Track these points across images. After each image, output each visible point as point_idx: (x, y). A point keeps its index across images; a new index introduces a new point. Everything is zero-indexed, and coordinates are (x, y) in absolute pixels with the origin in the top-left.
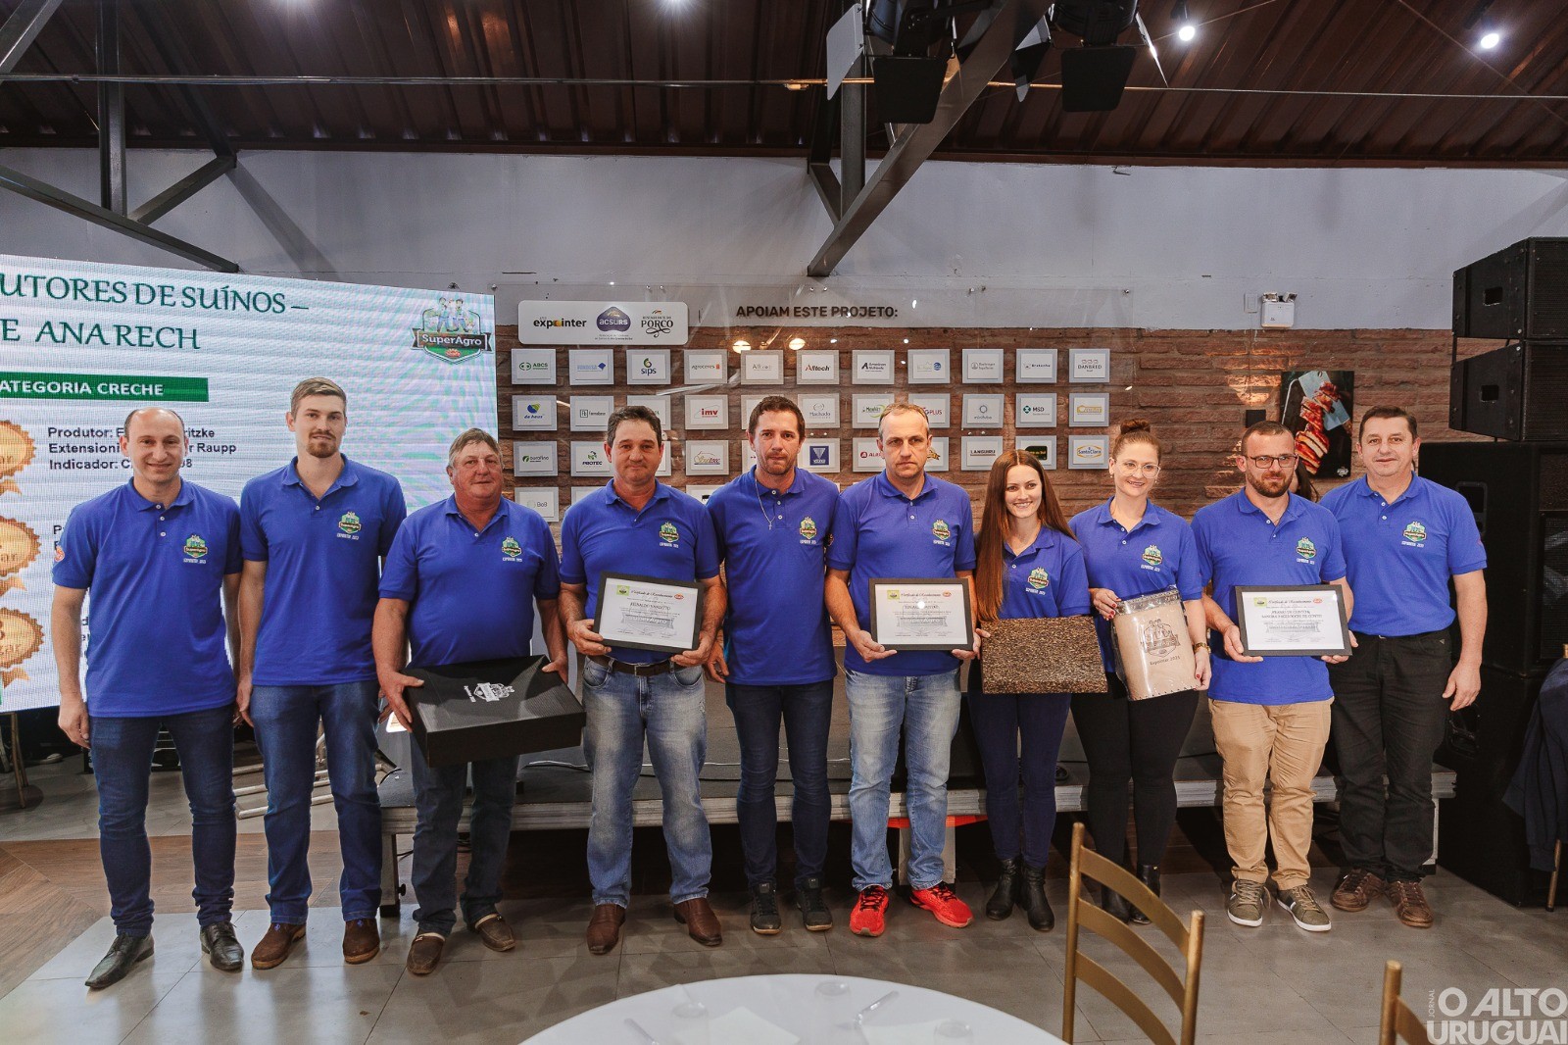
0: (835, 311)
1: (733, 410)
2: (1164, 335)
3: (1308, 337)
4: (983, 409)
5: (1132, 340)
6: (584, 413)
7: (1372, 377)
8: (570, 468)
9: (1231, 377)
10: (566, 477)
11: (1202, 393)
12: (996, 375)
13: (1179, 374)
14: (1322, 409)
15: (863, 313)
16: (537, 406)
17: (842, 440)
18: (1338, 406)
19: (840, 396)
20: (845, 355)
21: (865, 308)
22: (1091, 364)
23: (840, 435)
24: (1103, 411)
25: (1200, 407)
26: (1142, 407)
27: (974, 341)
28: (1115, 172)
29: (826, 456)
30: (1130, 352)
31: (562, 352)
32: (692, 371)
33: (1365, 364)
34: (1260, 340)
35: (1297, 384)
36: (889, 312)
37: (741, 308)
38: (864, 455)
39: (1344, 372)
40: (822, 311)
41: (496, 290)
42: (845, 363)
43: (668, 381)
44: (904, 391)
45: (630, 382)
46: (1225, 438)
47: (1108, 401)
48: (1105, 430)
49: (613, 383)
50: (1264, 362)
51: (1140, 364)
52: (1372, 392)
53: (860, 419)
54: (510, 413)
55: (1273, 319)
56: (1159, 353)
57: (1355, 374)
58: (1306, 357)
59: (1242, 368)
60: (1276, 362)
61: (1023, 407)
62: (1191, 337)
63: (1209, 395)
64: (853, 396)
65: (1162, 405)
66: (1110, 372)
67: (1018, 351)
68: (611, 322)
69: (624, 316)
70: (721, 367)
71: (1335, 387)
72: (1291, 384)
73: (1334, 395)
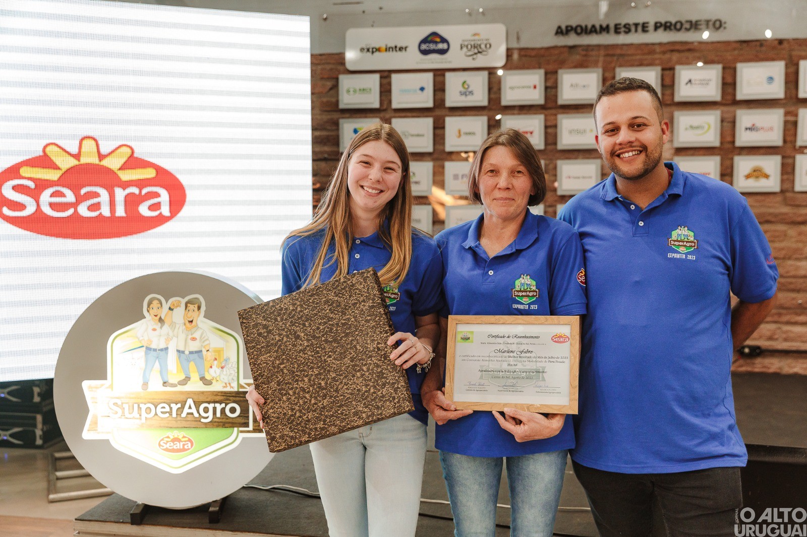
0: (657, 26)
1: (550, 130)
15: (688, 26)
16: (362, 129)
20: (667, 72)
21: (691, 22)
31: (385, 77)
32: (508, 92)
36: (718, 25)
37: (559, 27)
40: (644, 28)
41: (328, 21)
42: (668, 81)
43: (485, 103)
44: (731, 109)
45: (448, 104)
49: (432, 106)
53: (683, 137)
54: (338, 136)
64: (676, 113)
68: (432, 46)
69: (444, 40)
70: (538, 87)
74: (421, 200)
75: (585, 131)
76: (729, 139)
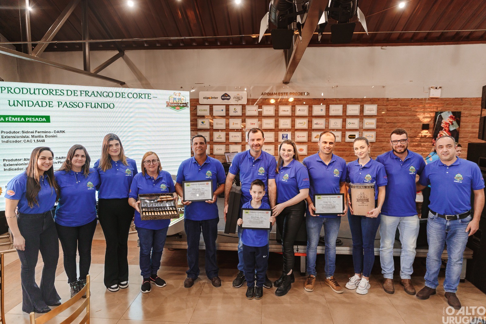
1: (260, 123)
2: (396, 100)
3: (445, 101)
5: (385, 102)
6: (217, 124)
7: (467, 114)
8: (213, 139)
9: (418, 113)
10: (212, 142)
11: (408, 118)
12: (340, 113)
13: (400, 112)
14: (449, 124)
15: (299, 94)
16: (204, 122)
17: (292, 132)
18: (455, 123)
19: (292, 119)
20: (293, 107)
21: (300, 93)
22: (371, 109)
23: (291, 130)
24: (374, 124)
25: (407, 123)
26: (387, 123)
27: (333, 102)
28: (382, 49)
29: (287, 137)
30: (384, 106)
31: (211, 106)
32: (248, 111)
33: (465, 109)
34: (429, 101)
35: (441, 116)
36: (307, 94)
37: (263, 93)
38: (298, 137)
39: (457, 112)
40: (287, 93)
41: (194, 89)
42: (293, 109)
43: (241, 115)
44: (311, 118)
45: (230, 115)
46: (415, 133)
47: (376, 121)
48: (375, 130)
49: (225, 115)
50: (429, 109)
51: (387, 109)
52: (468, 118)
53: (297, 126)
54: (197, 124)
55: (433, 95)
56: (394, 106)
57: (462, 112)
58: (444, 107)
59: (422, 110)
60: (434, 108)
61: (348, 122)
62: (405, 100)
63: (410, 119)
64: (296, 119)
65: (394, 122)
66: (377, 112)
67: (347, 105)
68: (225, 98)
69: (229, 96)
70: (256, 110)
71: (454, 117)
72: (438, 116)
73: (453, 119)
74: (222, 143)
75: (270, 124)
76: (310, 126)
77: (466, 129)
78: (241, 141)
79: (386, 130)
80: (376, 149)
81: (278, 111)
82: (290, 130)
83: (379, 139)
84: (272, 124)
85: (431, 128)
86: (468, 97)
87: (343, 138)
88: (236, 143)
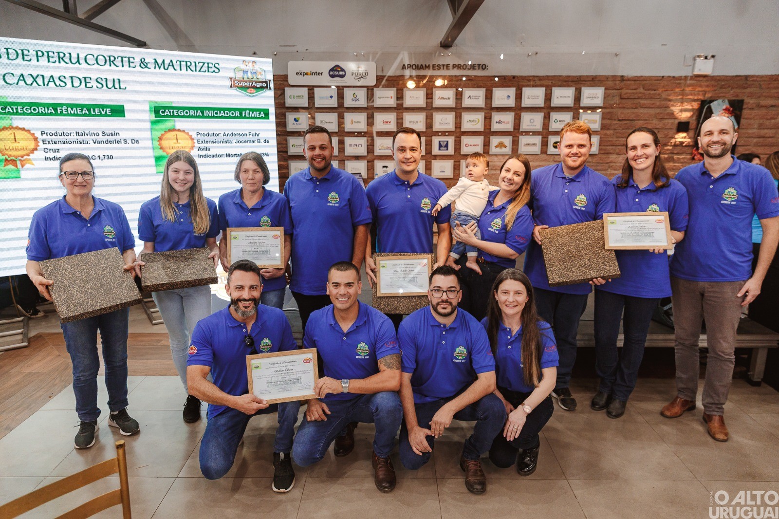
0: (454, 66)
1: (399, 121)
2: (636, 79)
3: (719, 80)
4: (532, 121)
5: (617, 82)
7: (753, 104)
9: (671, 103)
11: (654, 112)
12: (540, 102)
13: (642, 102)
15: (469, 67)
16: (299, 118)
17: (456, 137)
18: (731, 119)
19: (456, 114)
20: (459, 91)
21: (471, 65)
22: (593, 96)
23: (455, 135)
24: (598, 121)
25: (653, 120)
26: (619, 120)
27: (529, 83)
29: (447, 146)
30: (616, 89)
31: (311, 90)
32: (378, 99)
33: (751, 95)
34: (691, 81)
35: (710, 108)
36: (484, 67)
37: (404, 65)
38: (467, 145)
39: (738, 101)
40: (447, 66)
41: (277, 55)
42: (459, 95)
43: (366, 106)
44: (489, 111)
45: (346, 106)
46: (665, 137)
47: (601, 116)
48: (598, 133)
49: (337, 106)
50: (691, 95)
51: (621, 96)
52: (753, 111)
53: (466, 126)
54: (286, 122)
55: (700, 70)
56: (632, 89)
57: (745, 101)
58: (717, 91)
59: (679, 98)
60: (699, 94)
61: (554, 119)
62: (651, 80)
63: (658, 113)
64: (463, 113)
65: (631, 119)
66: (604, 100)
67: (553, 88)
68: (336, 73)
69: (343, 70)
70: (393, 97)
71: (731, 109)
72: (706, 107)
73: (730, 114)
75: (418, 121)
76: (488, 127)
77: (749, 131)
78: (366, 154)
79: (617, 133)
80: (598, 166)
81: (432, 99)
82: (452, 133)
83: (605, 150)
84: (421, 122)
85: (691, 129)
86: (757, 74)
87: (543, 147)
88: (357, 158)
